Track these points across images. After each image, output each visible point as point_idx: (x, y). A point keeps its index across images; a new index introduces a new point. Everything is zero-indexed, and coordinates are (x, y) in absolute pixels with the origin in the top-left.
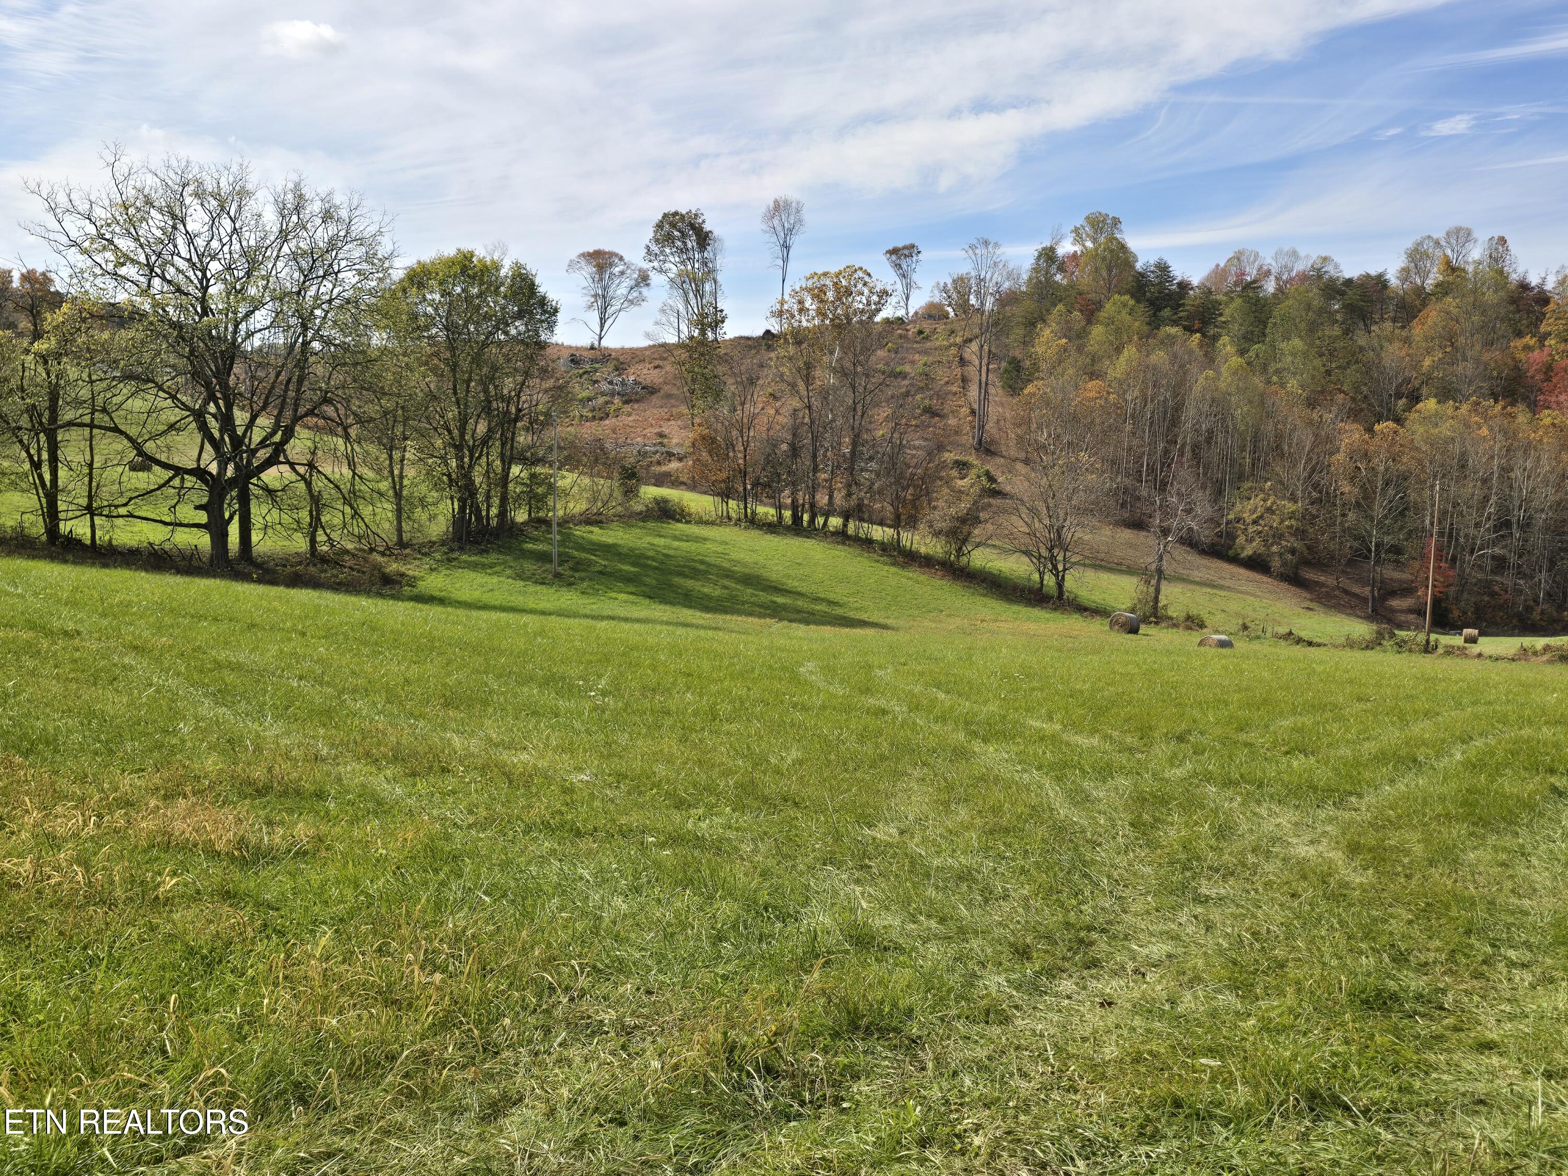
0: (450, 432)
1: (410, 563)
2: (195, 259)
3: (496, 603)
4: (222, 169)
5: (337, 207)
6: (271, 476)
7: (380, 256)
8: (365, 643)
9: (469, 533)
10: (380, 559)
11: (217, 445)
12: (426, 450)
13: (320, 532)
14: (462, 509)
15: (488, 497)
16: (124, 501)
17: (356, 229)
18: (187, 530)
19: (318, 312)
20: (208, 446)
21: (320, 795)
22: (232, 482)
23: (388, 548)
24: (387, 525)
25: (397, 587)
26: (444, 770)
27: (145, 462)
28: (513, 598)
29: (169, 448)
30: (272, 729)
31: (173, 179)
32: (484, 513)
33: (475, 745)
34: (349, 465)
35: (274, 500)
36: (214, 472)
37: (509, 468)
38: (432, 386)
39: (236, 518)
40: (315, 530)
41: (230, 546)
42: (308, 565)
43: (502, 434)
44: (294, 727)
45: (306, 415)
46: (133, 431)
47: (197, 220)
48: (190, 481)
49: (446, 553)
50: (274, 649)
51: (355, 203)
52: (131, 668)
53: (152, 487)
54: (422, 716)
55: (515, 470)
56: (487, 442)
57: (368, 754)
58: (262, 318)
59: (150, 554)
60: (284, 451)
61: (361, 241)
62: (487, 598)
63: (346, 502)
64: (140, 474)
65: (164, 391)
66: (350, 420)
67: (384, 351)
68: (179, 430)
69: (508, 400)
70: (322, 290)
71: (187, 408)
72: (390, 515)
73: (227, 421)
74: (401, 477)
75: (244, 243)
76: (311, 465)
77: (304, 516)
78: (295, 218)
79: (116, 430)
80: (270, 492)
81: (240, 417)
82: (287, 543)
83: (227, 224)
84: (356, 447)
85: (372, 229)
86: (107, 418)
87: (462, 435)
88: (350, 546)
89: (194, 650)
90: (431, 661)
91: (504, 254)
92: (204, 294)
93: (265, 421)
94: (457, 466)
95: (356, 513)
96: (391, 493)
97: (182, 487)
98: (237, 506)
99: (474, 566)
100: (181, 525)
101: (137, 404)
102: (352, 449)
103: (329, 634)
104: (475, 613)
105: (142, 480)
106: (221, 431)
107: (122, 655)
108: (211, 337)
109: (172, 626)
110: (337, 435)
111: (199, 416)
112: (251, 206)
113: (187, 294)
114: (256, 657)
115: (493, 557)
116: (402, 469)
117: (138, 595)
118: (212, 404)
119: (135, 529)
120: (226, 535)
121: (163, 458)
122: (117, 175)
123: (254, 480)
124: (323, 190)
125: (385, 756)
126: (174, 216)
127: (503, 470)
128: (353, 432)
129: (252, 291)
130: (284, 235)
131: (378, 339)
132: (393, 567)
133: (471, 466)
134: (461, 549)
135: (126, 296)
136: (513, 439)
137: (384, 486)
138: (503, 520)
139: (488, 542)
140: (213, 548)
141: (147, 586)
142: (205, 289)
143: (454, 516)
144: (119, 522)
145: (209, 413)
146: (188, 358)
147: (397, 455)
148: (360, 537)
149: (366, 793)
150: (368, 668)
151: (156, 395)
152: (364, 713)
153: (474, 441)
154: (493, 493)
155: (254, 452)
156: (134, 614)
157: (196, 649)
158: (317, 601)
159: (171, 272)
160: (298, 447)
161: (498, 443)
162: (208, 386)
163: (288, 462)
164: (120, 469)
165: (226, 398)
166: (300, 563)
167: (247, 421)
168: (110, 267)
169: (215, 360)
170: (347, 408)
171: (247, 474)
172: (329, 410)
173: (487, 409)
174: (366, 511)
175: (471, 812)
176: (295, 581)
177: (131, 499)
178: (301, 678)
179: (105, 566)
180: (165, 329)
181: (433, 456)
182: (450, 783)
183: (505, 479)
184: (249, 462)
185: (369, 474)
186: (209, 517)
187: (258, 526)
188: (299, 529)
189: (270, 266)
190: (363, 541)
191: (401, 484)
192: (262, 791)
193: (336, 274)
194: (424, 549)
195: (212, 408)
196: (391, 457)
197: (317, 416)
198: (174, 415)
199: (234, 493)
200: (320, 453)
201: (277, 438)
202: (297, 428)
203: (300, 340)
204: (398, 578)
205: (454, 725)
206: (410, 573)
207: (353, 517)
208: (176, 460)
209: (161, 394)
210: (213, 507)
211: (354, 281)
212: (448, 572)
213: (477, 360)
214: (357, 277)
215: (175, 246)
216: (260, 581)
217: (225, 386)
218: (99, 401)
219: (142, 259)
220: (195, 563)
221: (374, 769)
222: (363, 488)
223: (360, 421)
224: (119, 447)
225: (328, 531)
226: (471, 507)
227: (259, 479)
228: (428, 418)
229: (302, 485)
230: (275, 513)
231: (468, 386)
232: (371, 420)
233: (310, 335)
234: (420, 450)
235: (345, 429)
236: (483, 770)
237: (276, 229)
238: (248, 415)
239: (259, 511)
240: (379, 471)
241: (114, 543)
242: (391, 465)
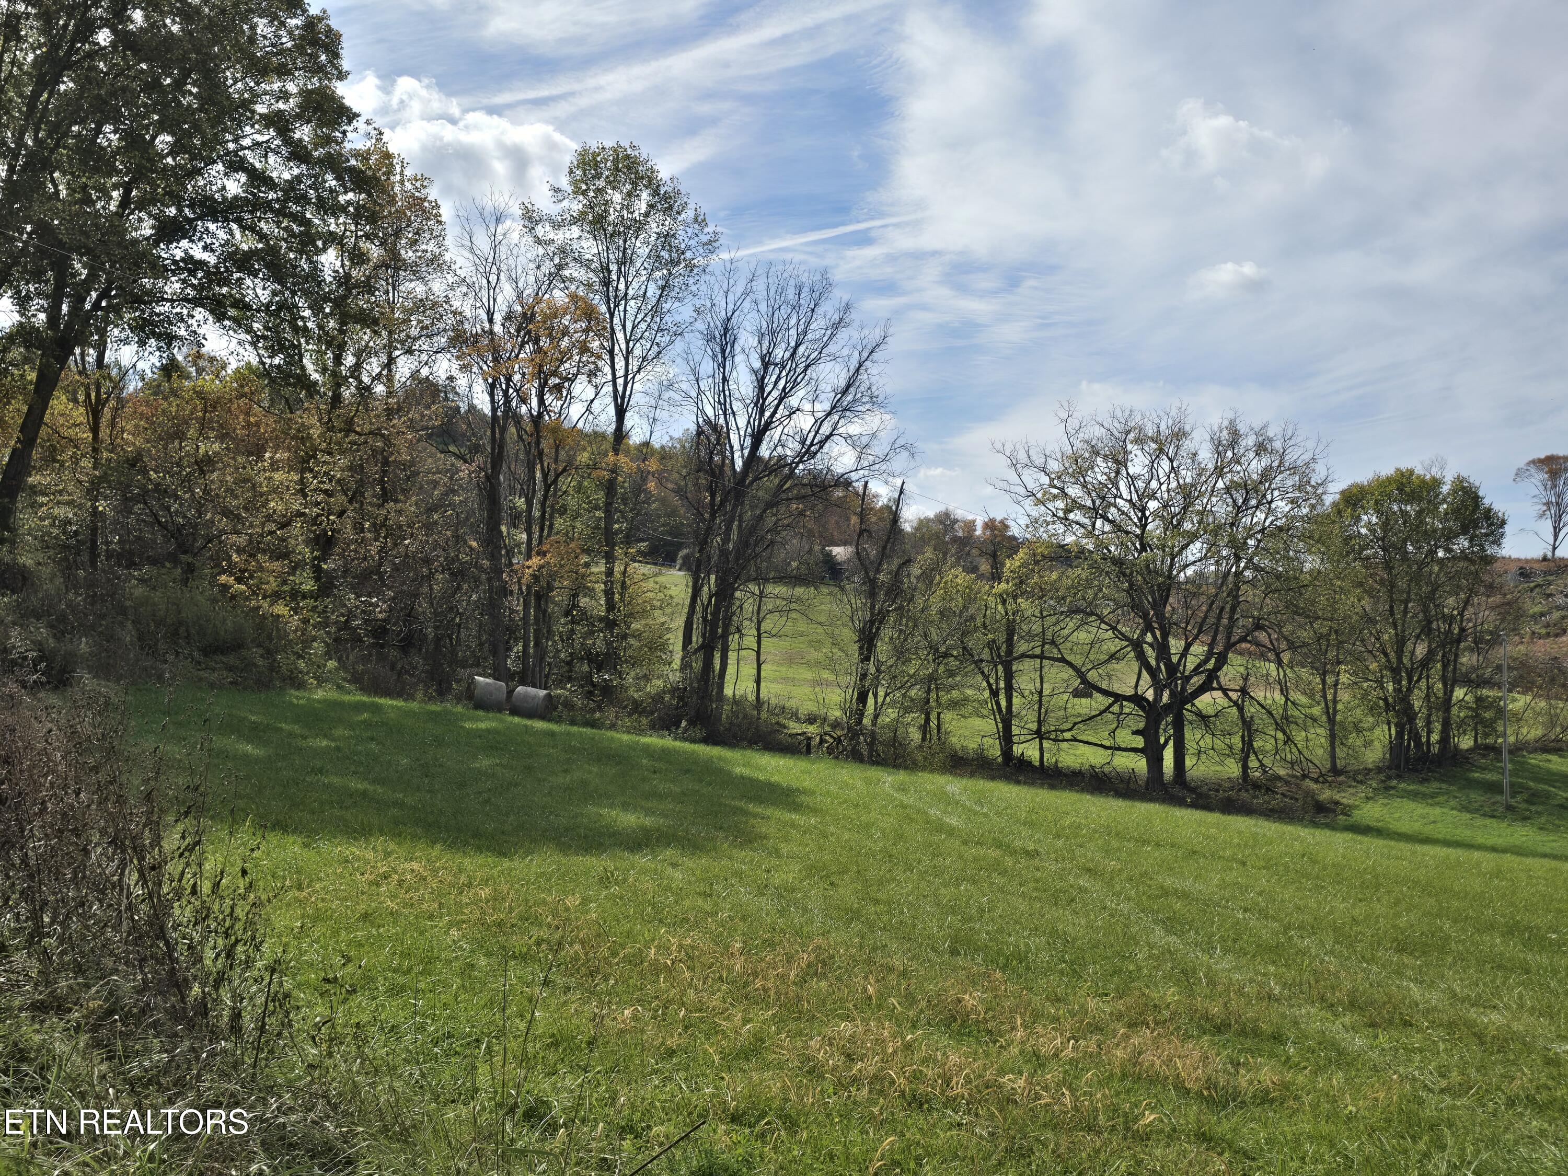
0: (1386, 655)
1: (1344, 791)
2: (1135, 499)
3: (1440, 836)
4: (1162, 414)
5: (1271, 440)
6: (1205, 702)
7: (1313, 483)
8: (1307, 876)
9: (1407, 761)
10: (1314, 786)
11: (1153, 673)
12: (1362, 673)
13: (1252, 757)
14: (1400, 734)
15: (1428, 723)
16: (1069, 726)
17: (1289, 460)
18: (1124, 754)
19: (1251, 542)
20: (1145, 674)
21: (1278, 1038)
22: (1168, 708)
23: (1322, 775)
24: (1320, 752)
25: (1331, 815)
26: (1407, 1024)
27: (1087, 689)
28: (1458, 832)
29: (1109, 676)
30: (1224, 964)
31: (1117, 427)
32: (1424, 740)
33: (1435, 998)
34: (1282, 690)
35: (1207, 726)
36: (1151, 699)
37: (1452, 691)
38: (1368, 608)
39: (1171, 743)
40: (1247, 756)
41: (1165, 770)
42: (1240, 790)
43: (1443, 656)
44: (1244, 961)
45: (1239, 641)
46: (1077, 661)
47: (1138, 464)
48: (1128, 707)
49: (1383, 781)
50: (1216, 879)
51: (1290, 434)
52: (1086, 890)
53: (1094, 713)
54: (1373, 960)
55: (1459, 693)
56: (1428, 664)
57: (1323, 998)
58: (1195, 550)
59: (1092, 776)
60: (1217, 678)
61: (1294, 469)
62: (1428, 830)
63: (1278, 727)
64: (1083, 700)
65: (1106, 623)
66: (1284, 645)
67: (1316, 575)
68: (1118, 660)
69: (1450, 619)
70: (1255, 520)
71: (1126, 638)
72: (1323, 740)
73: (1162, 649)
74: (1335, 701)
75: (1181, 481)
76: (1244, 691)
77: (1237, 741)
78: (1229, 454)
79: (1063, 660)
80: (1203, 718)
81: (1176, 645)
82: (1219, 768)
83: (1165, 464)
84: (1288, 671)
85: (1307, 457)
86: (1055, 650)
87: (1400, 659)
88: (1282, 772)
89: (1142, 875)
90: (1378, 900)
91: (1442, 468)
92: (1143, 532)
93: (1199, 649)
94: (1394, 689)
95: (1289, 739)
96: (1324, 718)
97: (1121, 714)
98: (1171, 732)
99: (1414, 796)
100: (1119, 749)
101: (1082, 636)
102: (1285, 674)
103: (1269, 865)
104: (1419, 848)
105: (1085, 706)
106: (1158, 660)
107: (1077, 877)
108: (1149, 572)
109: (1118, 849)
110: (1270, 661)
111: (1137, 645)
112: (1188, 445)
113: (1127, 533)
114: (1199, 886)
115: (1434, 786)
116: (1335, 693)
117: (1087, 818)
118: (1149, 634)
119: (1078, 752)
120: (1161, 759)
121: (1104, 686)
122: (1069, 429)
123: (1188, 706)
124: (1257, 426)
125: (1340, 1002)
126: (1117, 462)
127: (1445, 693)
128: (1286, 657)
129: (1187, 526)
130: (1219, 472)
131: (1311, 563)
132: (1326, 795)
133: (1410, 690)
134: (1399, 777)
135: (1074, 538)
136: (1455, 661)
137: (1317, 711)
138: (1445, 747)
139: (1429, 770)
140: (1149, 772)
141: (1093, 809)
142: (1144, 527)
143: (1391, 742)
144: (1064, 745)
145: (1146, 643)
146: (1127, 592)
147: (1330, 680)
148: (1292, 763)
149: (1326, 1043)
150: (1312, 903)
151: (1099, 628)
152: (1313, 951)
153: (1413, 664)
154: (1434, 718)
155: (1189, 678)
156: (1084, 836)
157: (1144, 874)
158: (1254, 829)
159: (1113, 513)
160: (1230, 674)
161: (1439, 665)
162: (1145, 616)
163: (1221, 688)
164: (1065, 697)
165: (1162, 628)
166: (1232, 789)
167: (1181, 649)
168: (1061, 514)
169: (1152, 593)
170: (1280, 633)
171: (1182, 699)
172: (1262, 636)
173: (1426, 630)
174: (1299, 736)
175: (1443, 1076)
176: (1229, 806)
177: (1075, 724)
178: (1246, 910)
179: (1052, 787)
180: (1109, 567)
181: (1367, 680)
182: (1416, 1040)
183: (1447, 704)
184: (1184, 688)
185: (1303, 700)
186: (1145, 742)
187: (1191, 751)
188: (1232, 754)
189: (1205, 501)
190: (1296, 767)
191: (1335, 708)
192: (1219, 1029)
193: (1270, 503)
194: (1360, 776)
195: (1149, 638)
196: (1324, 682)
197: (1250, 642)
198: (1114, 645)
199: (1169, 719)
200: (1252, 679)
201: (1211, 665)
202: (1230, 655)
203: (1233, 570)
204: (1332, 806)
205: (1409, 973)
206: (1344, 801)
207: (1285, 743)
208: (1117, 688)
209: (1103, 626)
210: (1149, 733)
211: (1287, 509)
212: (1386, 801)
213: (1416, 578)
214: (1290, 506)
215: (1118, 489)
216: (1195, 806)
217: (1160, 616)
218: (1049, 634)
219: (1089, 503)
220: (1132, 786)
221: (1329, 1015)
222: (1297, 713)
223: (1292, 647)
224: (1066, 676)
225: (1261, 757)
226: (1409, 733)
227: (1193, 705)
228: (1363, 641)
229: (1234, 710)
230: (1208, 738)
231: (1406, 607)
232: (1305, 645)
233: (1242, 565)
234: (1355, 674)
235: (1278, 655)
236: (1451, 1026)
237: (1211, 466)
238: (1183, 643)
239: (1192, 736)
240: (1311, 696)
241: (1060, 765)
242: (1324, 690)
